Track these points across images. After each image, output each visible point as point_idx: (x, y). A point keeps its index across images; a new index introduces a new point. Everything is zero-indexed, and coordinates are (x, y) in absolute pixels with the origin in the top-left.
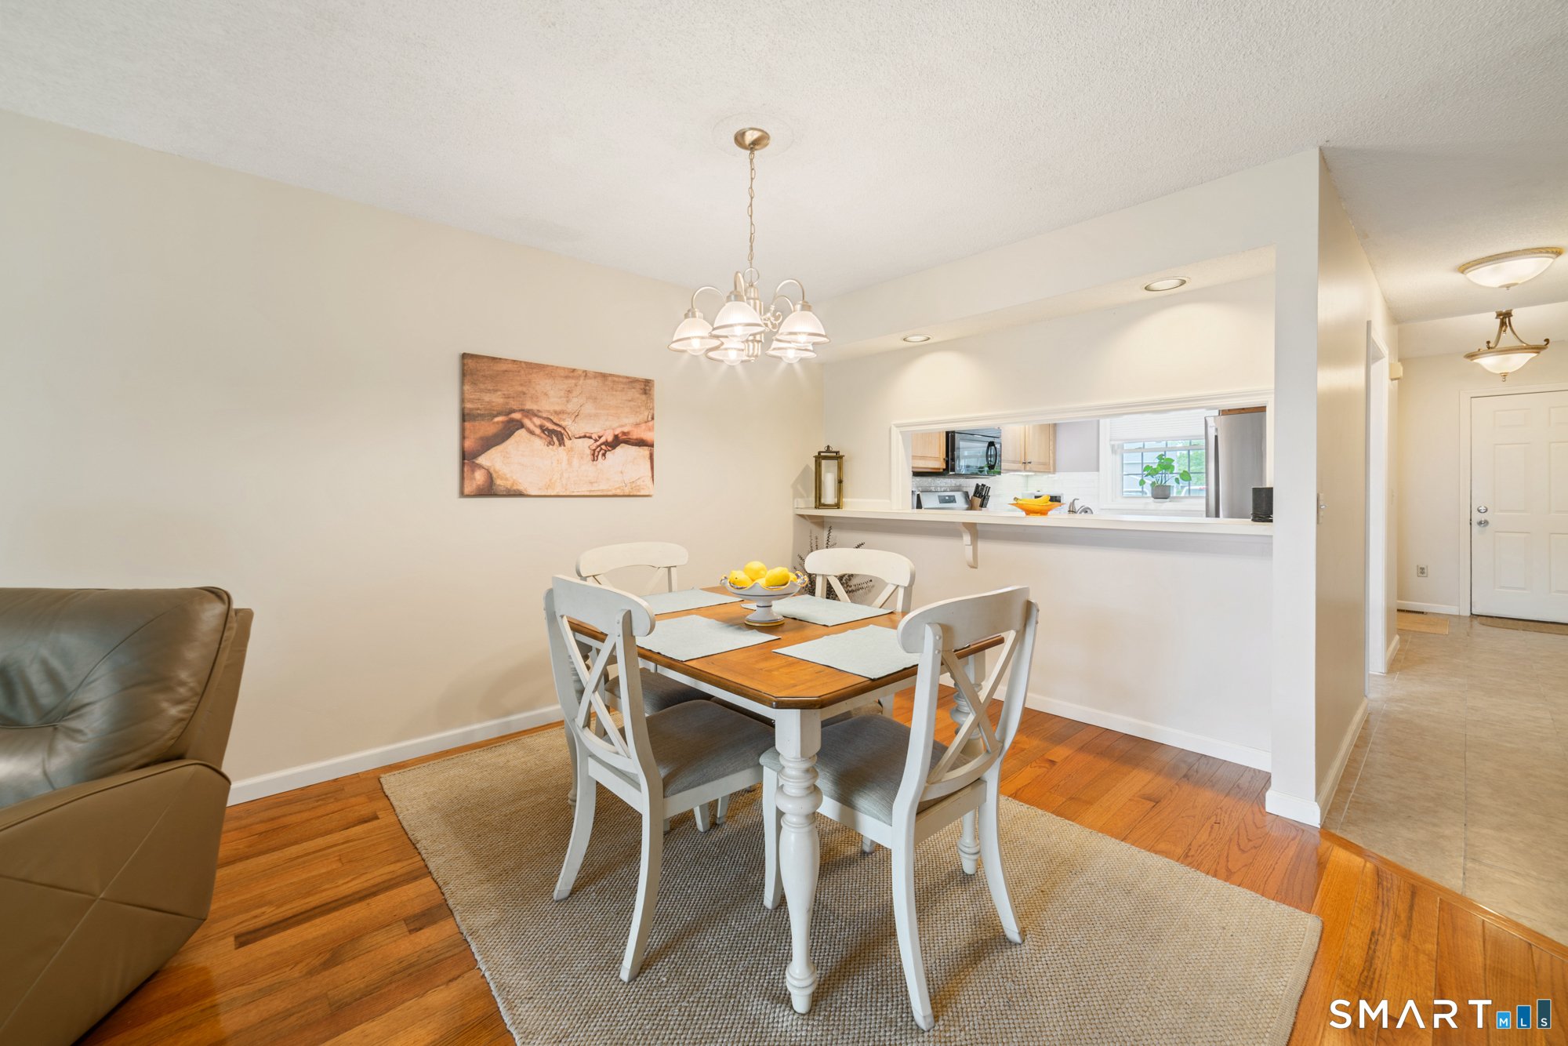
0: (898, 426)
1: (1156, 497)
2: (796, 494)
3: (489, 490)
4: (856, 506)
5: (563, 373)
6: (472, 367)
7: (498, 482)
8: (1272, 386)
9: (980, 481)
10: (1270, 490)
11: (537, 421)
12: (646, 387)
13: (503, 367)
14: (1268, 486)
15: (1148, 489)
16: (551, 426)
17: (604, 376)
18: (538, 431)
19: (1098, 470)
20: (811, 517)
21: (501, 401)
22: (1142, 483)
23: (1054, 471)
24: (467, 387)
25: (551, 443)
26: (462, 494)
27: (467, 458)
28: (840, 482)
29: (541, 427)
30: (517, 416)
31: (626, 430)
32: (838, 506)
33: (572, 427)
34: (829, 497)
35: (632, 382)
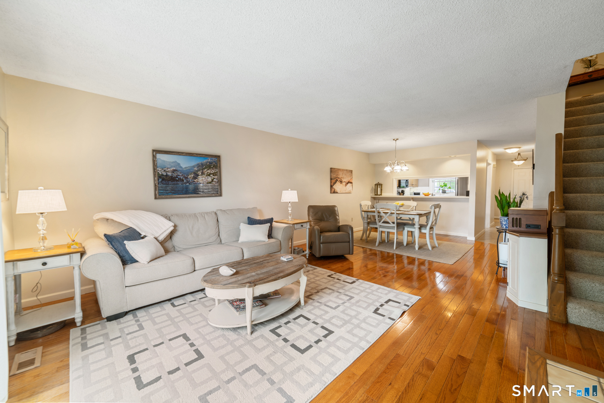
0: (395, 178)
1: (443, 193)
2: (371, 193)
3: (335, 192)
4: (384, 195)
5: (342, 170)
6: (332, 170)
7: (335, 191)
8: (470, 174)
9: (402, 189)
10: (469, 191)
11: (339, 179)
12: (351, 171)
13: (336, 170)
14: (468, 190)
15: (441, 191)
16: (341, 180)
17: (347, 170)
18: (339, 181)
19: (429, 186)
20: (373, 197)
21: (335, 176)
22: (439, 189)
23: (418, 187)
24: (332, 174)
25: (341, 183)
26: (331, 193)
27: (331, 186)
28: (382, 190)
29: (340, 180)
30: (337, 179)
31: (349, 180)
32: (381, 195)
33: (343, 180)
34: (379, 193)
35: (350, 171)
